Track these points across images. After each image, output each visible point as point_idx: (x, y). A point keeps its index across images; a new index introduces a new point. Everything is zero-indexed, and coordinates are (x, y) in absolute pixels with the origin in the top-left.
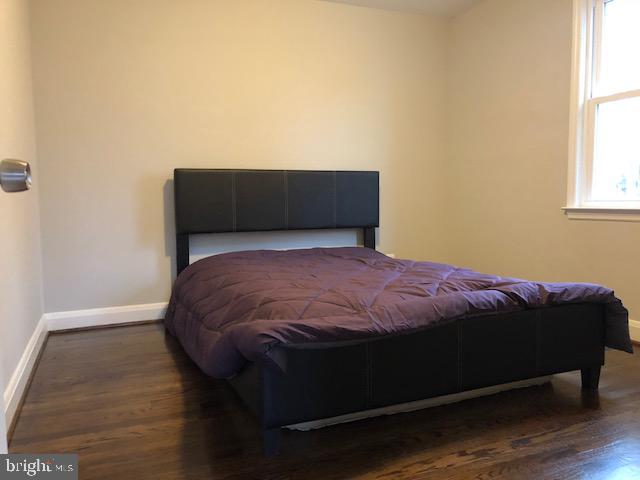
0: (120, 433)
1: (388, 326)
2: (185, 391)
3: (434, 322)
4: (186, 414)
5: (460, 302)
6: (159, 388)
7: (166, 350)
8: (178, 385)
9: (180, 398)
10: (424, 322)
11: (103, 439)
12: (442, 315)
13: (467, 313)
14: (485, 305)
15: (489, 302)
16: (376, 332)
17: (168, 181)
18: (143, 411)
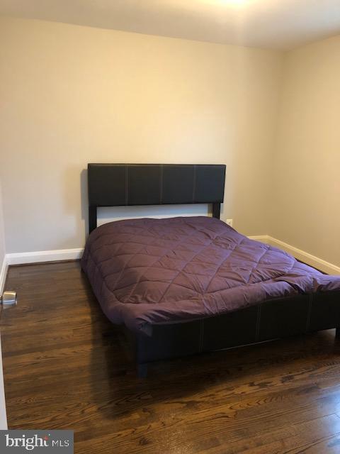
0: (56, 353)
1: (214, 310)
2: (94, 322)
3: (243, 306)
4: (94, 342)
5: (260, 293)
6: (78, 319)
7: (81, 287)
8: (89, 317)
9: (89, 328)
10: (236, 307)
11: (46, 357)
12: (248, 301)
13: (264, 299)
14: (277, 294)
15: (280, 292)
16: (206, 314)
17: (84, 170)
18: (68, 337)
